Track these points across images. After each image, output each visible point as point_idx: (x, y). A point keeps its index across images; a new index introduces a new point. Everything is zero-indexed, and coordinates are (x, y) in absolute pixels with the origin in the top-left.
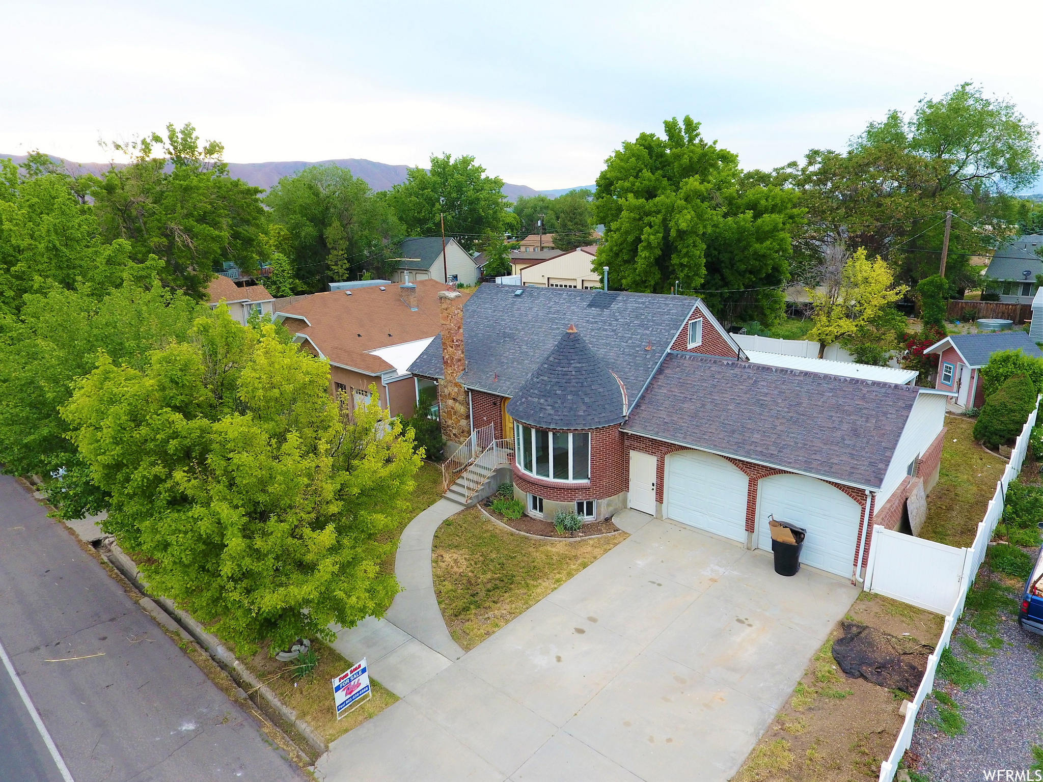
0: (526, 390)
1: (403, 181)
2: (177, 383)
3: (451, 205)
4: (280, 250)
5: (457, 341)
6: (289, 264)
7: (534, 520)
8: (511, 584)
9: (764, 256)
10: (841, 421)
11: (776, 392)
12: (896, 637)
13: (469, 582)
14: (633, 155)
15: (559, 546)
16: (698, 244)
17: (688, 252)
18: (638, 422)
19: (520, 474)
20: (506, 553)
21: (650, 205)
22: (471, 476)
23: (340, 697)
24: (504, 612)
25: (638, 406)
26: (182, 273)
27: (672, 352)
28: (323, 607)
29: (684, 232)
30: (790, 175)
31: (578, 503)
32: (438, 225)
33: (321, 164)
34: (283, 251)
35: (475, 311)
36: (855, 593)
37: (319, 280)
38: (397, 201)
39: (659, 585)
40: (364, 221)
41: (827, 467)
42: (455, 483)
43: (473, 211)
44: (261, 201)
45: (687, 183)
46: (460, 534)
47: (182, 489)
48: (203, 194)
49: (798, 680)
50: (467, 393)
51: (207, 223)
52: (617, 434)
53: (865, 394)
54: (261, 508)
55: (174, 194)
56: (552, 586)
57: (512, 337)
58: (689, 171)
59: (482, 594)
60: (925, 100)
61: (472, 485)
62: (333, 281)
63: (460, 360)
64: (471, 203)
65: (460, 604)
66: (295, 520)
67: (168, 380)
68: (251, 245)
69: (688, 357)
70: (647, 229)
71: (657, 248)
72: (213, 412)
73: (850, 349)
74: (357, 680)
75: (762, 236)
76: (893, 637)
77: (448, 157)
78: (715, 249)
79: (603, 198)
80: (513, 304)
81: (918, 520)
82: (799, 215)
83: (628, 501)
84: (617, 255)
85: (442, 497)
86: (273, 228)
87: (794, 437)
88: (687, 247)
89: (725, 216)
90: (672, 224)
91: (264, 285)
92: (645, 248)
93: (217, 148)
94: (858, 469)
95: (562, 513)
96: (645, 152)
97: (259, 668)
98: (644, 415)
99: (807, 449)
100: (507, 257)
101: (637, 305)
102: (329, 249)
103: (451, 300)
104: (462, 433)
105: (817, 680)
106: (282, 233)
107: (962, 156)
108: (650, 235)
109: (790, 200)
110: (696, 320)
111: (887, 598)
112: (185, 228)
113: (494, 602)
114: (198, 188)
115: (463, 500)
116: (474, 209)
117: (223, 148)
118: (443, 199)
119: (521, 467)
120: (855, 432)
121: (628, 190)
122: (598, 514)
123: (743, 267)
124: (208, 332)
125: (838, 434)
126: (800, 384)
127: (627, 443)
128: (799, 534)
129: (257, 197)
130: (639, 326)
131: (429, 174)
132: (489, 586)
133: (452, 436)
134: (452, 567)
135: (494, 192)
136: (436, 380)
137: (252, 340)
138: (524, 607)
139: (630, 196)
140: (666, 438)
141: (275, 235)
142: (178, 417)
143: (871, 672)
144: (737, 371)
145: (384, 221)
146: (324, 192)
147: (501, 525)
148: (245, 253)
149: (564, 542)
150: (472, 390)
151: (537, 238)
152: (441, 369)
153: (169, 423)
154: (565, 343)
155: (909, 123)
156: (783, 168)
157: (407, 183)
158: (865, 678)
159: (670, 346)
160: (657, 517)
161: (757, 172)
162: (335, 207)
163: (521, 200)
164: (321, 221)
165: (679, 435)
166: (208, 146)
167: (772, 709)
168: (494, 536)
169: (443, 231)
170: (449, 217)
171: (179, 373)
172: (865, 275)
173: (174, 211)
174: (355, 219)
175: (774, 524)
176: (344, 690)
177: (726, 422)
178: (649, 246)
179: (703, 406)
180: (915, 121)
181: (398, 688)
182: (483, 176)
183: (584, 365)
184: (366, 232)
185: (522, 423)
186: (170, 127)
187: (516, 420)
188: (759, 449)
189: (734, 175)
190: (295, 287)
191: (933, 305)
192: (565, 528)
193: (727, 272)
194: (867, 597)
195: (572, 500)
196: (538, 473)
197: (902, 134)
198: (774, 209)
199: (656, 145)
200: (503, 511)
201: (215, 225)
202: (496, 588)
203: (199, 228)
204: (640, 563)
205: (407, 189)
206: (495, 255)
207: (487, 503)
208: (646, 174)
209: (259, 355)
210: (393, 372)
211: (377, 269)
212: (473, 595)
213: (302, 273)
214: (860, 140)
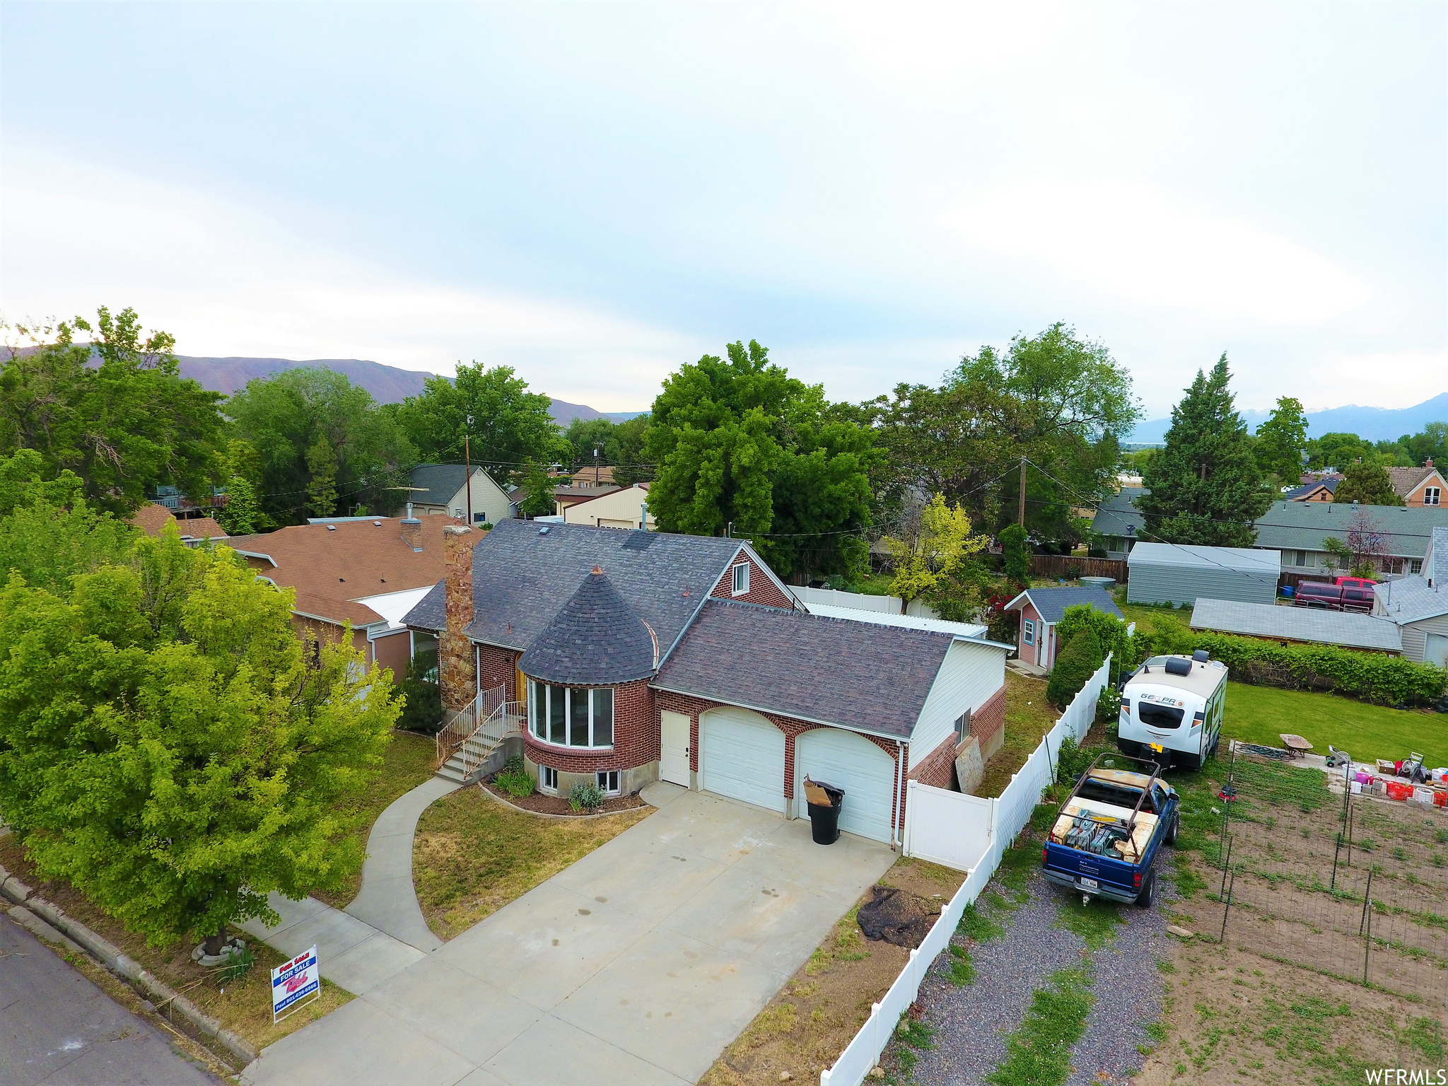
0: (541, 640)
1: (418, 393)
2: (108, 608)
3: (481, 425)
4: (241, 474)
5: (464, 585)
6: (253, 492)
7: (547, 797)
8: (509, 867)
9: (839, 499)
10: (878, 670)
11: (816, 641)
12: (926, 899)
13: (458, 867)
14: (692, 380)
15: (573, 824)
16: (763, 482)
17: (752, 491)
18: (669, 676)
19: (532, 741)
20: (508, 834)
21: (710, 436)
22: (472, 748)
23: (280, 994)
24: (497, 897)
25: (670, 658)
26: (98, 497)
27: (713, 599)
28: (266, 871)
29: (749, 468)
30: (879, 411)
31: (600, 775)
32: (462, 450)
33: (308, 365)
34: (247, 476)
35: (491, 551)
36: (893, 858)
37: (294, 515)
38: (409, 419)
39: (683, 860)
40: (362, 441)
41: (861, 719)
42: (452, 758)
43: (509, 434)
44: (220, 409)
45: (750, 414)
46: (452, 816)
47: (103, 726)
48: (141, 398)
49: (817, 946)
50: (474, 647)
51: (142, 434)
52: (646, 691)
53: (903, 641)
54: (200, 751)
55: (100, 394)
56: (558, 867)
57: (533, 582)
58: (753, 401)
59: (472, 880)
60: (1019, 338)
61: (472, 759)
62: (314, 515)
63: (467, 608)
64: (508, 424)
65: (444, 891)
66: (239, 764)
67: (98, 604)
68: (203, 465)
69: (728, 604)
70: (705, 464)
71: (716, 485)
72: (149, 642)
73: (933, 605)
74: (302, 972)
75: (837, 477)
76: (922, 898)
77: (480, 367)
78: (787, 490)
79: (658, 426)
80: (537, 543)
81: (971, 782)
82: (879, 455)
83: (660, 772)
84: (672, 492)
85: (434, 775)
86: (234, 444)
87: (831, 688)
88: (752, 485)
89: (797, 453)
90: (733, 459)
91: (215, 518)
92: (703, 485)
93: (166, 341)
94: (890, 719)
95: (579, 787)
96: (706, 378)
97: (174, 975)
98: (677, 668)
99: (842, 700)
100: (550, 492)
101: (678, 547)
102: (312, 474)
103: (459, 535)
104: (467, 697)
105: (838, 945)
106: (247, 452)
107: (1057, 399)
108: (710, 471)
109: (869, 438)
110: (741, 564)
111: (925, 862)
112: (111, 439)
113: (486, 887)
114: (134, 389)
115: (460, 777)
116: (512, 432)
117: (173, 341)
118: (471, 417)
119: (533, 734)
120: (891, 682)
121: (685, 419)
122: (624, 787)
123: (817, 511)
124: (150, 553)
125: (875, 682)
126: (841, 633)
127: (658, 702)
128: (836, 795)
129: (215, 404)
130: (678, 569)
131: (454, 387)
132: (482, 871)
133: (454, 702)
134: (438, 852)
135: (538, 412)
136: (437, 632)
137: (203, 564)
138: (522, 891)
139: (687, 425)
140: (699, 693)
141: (236, 453)
142: (106, 645)
143: (893, 933)
144: (779, 618)
145: (390, 442)
146: (309, 402)
147: (505, 803)
148: (192, 475)
149: (579, 820)
150: (480, 645)
151: (593, 470)
152: (444, 620)
153: (94, 652)
154: (588, 586)
155: (1004, 361)
156: (872, 402)
157: (424, 396)
158: (886, 939)
159: (710, 592)
160: (693, 789)
161: (845, 405)
162: (323, 421)
163: (576, 423)
164: (302, 438)
165: (713, 690)
166: (153, 337)
167: (784, 976)
168: (495, 816)
169: (468, 458)
170: (478, 441)
171: (112, 598)
172: (944, 522)
173: (97, 416)
174: (350, 437)
175: (809, 784)
176: (285, 984)
177: (763, 674)
178: (707, 483)
179: (741, 657)
180: (1009, 359)
181: (353, 986)
182: (525, 391)
183: (609, 611)
184: (364, 455)
185: (535, 679)
186: (103, 312)
187: (528, 676)
188: (794, 702)
189: (819, 407)
190: (259, 523)
191: (1014, 556)
192: (583, 804)
193: (800, 516)
194: (905, 861)
195: (592, 770)
196: (553, 739)
197: (997, 372)
198: (851, 447)
199: (720, 370)
200: (510, 788)
201: (154, 436)
202: (490, 872)
203: (130, 439)
204: (665, 838)
205: (424, 403)
206: (535, 490)
207: (489, 780)
208: (707, 401)
209: (211, 579)
210: (382, 624)
211: (377, 502)
212: (460, 882)
213: (271, 504)
214: (955, 376)
